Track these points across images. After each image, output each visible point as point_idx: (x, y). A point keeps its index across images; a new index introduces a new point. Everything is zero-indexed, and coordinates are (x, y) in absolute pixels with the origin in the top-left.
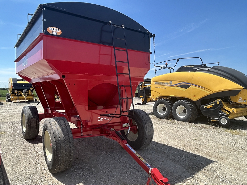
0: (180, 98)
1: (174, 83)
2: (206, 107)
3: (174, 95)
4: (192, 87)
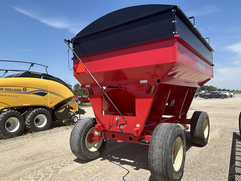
0: (36, 107)
1: (29, 90)
2: (59, 111)
3: (29, 104)
4: (48, 94)
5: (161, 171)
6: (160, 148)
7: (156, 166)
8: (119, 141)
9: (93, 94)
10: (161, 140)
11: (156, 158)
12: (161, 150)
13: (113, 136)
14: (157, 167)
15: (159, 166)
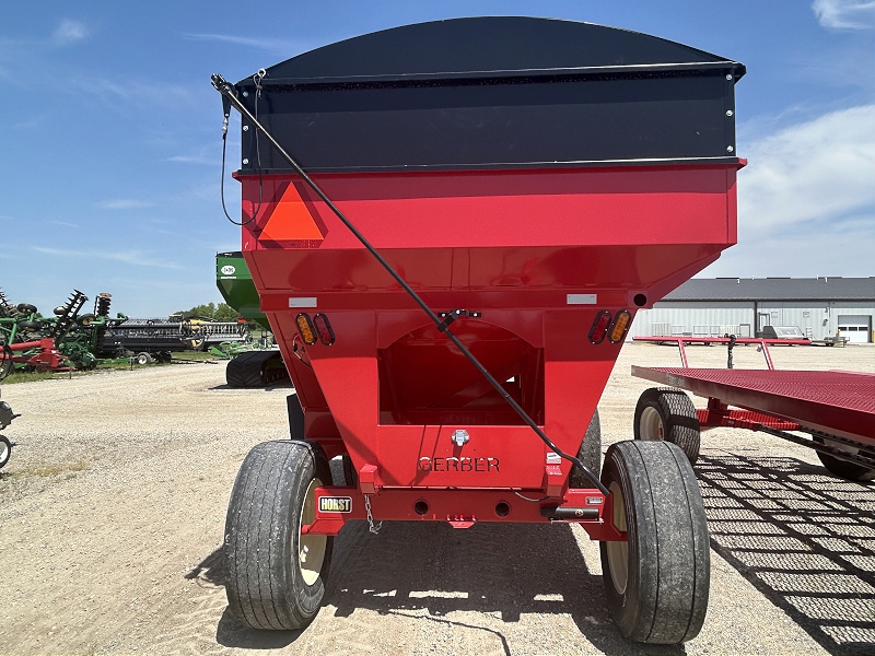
5: (688, 603)
6: (681, 526)
7: (672, 588)
8: (458, 525)
9: (333, 340)
10: (676, 501)
11: (674, 561)
12: (688, 533)
13: (422, 507)
14: (674, 593)
15: (682, 587)
